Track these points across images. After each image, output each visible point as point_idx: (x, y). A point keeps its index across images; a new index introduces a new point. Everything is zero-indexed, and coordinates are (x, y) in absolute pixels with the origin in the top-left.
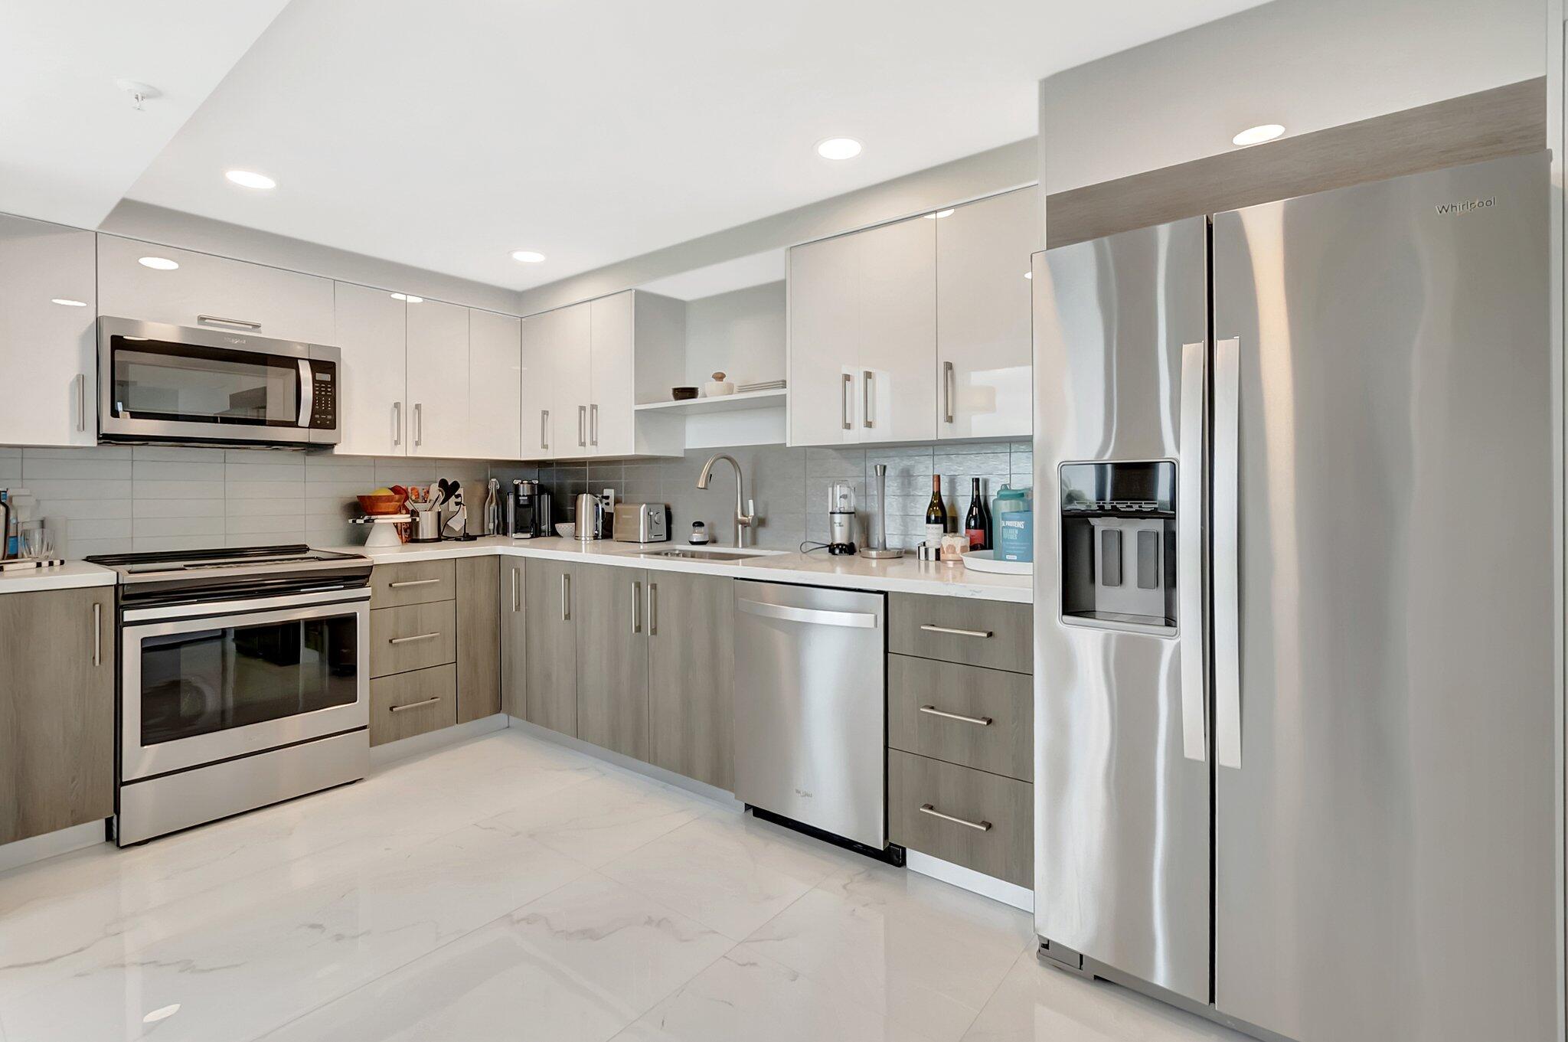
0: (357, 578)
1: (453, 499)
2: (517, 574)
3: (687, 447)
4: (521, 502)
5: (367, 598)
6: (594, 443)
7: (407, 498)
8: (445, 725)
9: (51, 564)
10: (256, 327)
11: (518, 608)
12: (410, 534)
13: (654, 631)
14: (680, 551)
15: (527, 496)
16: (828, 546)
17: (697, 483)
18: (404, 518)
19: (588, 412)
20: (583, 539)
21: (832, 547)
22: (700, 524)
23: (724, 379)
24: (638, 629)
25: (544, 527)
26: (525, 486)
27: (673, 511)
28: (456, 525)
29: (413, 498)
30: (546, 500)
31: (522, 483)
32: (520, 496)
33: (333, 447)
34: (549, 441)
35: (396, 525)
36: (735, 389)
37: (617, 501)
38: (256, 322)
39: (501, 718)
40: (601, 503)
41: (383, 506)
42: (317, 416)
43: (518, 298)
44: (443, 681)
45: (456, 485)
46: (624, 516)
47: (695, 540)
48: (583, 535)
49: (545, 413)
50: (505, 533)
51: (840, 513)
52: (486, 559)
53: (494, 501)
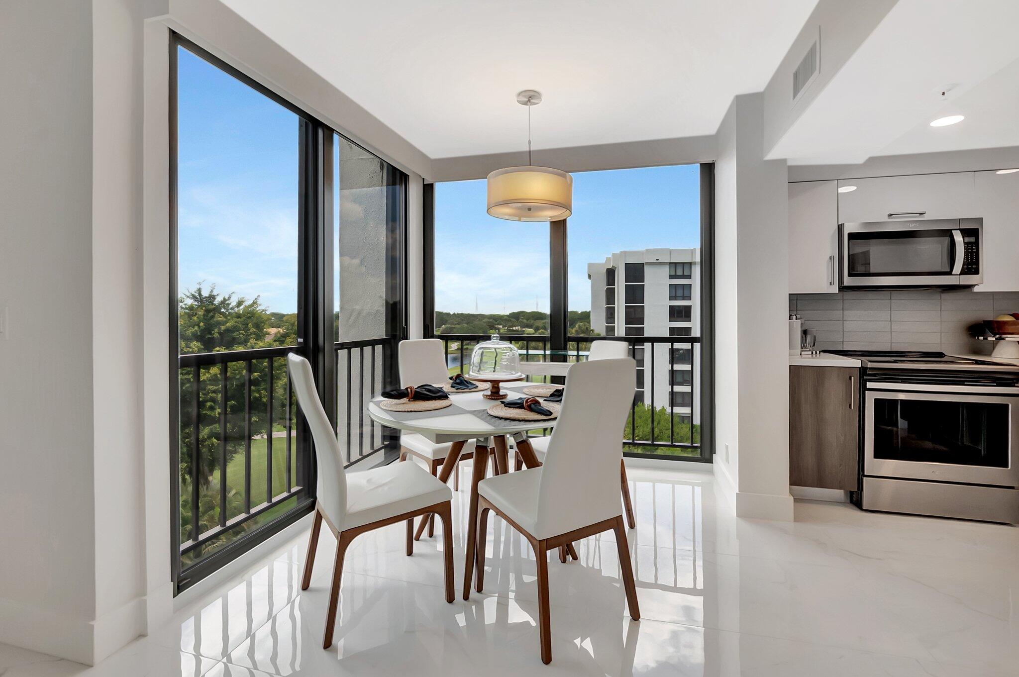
9: (816, 353)
10: (922, 214)
33: (973, 288)
38: (921, 210)
42: (966, 267)
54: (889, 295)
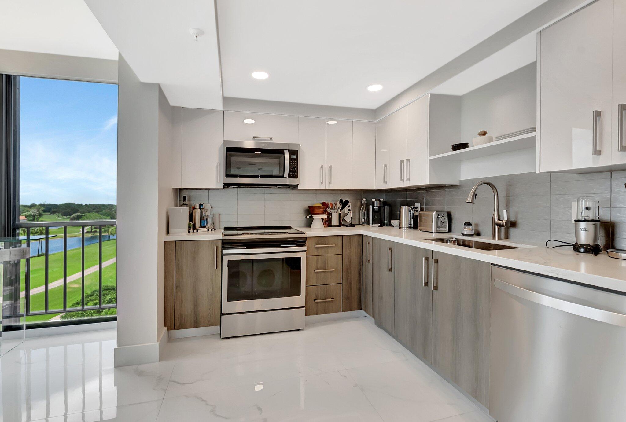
0: (301, 242)
1: (347, 208)
2: (369, 245)
3: (461, 179)
4: (375, 210)
5: (305, 251)
6: (408, 179)
7: (327, 207)
8: (337, 311)
9: (212, 230)
10: (271, 139)
11: (369, 261)
12: (328, 223)
13: (436, 288)
14: (456, 239)
15: (378, 206)
16: (573, 245)
17: (467, 199)
18: (325, 216)
19: (405, 164)
20: (403, 228)
21: (576, 247)
22: (468, 224)
23: (486, 135)
24: (427, 284)
25: (386, 222)
26: (377, 202)
27: (453, 215)
28: (348, 219)
29: (331, 207)
30: (387, 209)
31: (376, 200)
32: (375, 206)
33: (298, 186)
34: (387, 180)
35: (322, 219)
36: (494, 138)
37: (422, 209)
38: (271, 137)
39: (362, 312)
40: (413, 210)
41: (317, 211)
42: (291, 173)
43: (374, 113)
44: (336, 291)
45: (347, 202)
46: (424, 218)
47: (465, 233)
48: (403, 227)
49: (385, 166)
50: (369, 224)
51: (585, 221)
52: (357, 236)
53: (364, 209)
54: (264, 190)
